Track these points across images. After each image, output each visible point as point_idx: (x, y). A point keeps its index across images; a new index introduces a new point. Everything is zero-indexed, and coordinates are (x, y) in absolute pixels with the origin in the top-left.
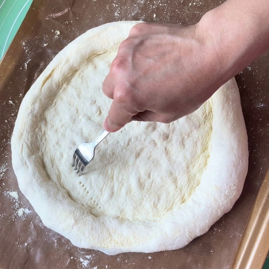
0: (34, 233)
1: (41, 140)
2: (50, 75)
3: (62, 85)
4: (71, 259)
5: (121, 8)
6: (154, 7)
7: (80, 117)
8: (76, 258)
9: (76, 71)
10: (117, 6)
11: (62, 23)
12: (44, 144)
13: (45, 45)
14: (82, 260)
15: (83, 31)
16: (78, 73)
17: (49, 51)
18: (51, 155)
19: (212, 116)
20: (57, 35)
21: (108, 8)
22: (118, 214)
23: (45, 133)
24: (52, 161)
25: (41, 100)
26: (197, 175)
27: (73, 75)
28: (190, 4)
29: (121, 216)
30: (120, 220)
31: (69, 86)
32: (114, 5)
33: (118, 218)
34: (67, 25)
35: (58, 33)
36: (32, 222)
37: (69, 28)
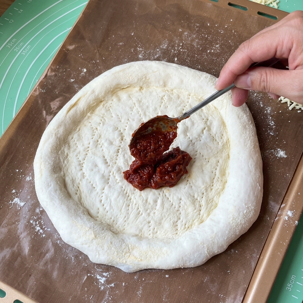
0: (52, 251)
1: (64, 162)
2: (75, 103)
3: (87, 113)
4: (88, 276)
5: (145, 52)
6: (175, 52)
7: (103, 141)
8: (93, 275)
9: (101, 102)
10: (141, 49)
11: (89, 62)
12: (66, 165)
13: (72, 80)
14: (98, 277)
15: (108, 67)
16: (102, 104)
17: (76, 86)
18: (73, 176)
19: (230, 145)
20: (84, 72)
21: (132, 51)
22: (137, 233)
23: (67, 155)
24: (73, 181)
25: (65, 125)
26: (215, 199)
27: (97, 105)
28: (208, 51)
29: (140, 235)
30: (139, 237)
31: (93, 114)
33: (136, 235)
34: (94, 64)
35: (85, 70)
36: (50, 240)
37: (96, 66)
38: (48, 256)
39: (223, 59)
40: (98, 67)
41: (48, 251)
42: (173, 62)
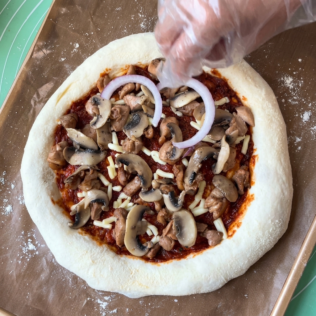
0: (47, 271)
4: (88, 301)
5: (148, 20)
8: (93, 300)
10: (143, 16)
11: (82, 34)
13: (63, 59)
14: (99, 301)
17: (67, 66)
20: (76, 48)
21: (133, 18)
32: (140, 15)
34: (87, 37)
35: (77, 46)
36: (44, 258)
37: (90, 40)
38: (43, 277)
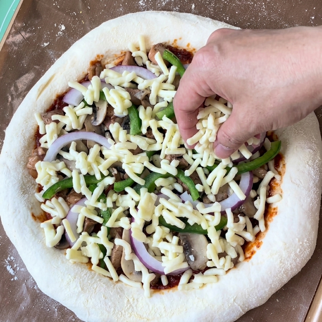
0: (28, 300)
11: (68, 14)
13: (46, 44)
15: (96, 23)
17: (51, 53)
20: (61, 30)
34: (74, 17)
35: (63, 28)
36: (24, 284)
37: (78, 21)
38: (23, 307)
39: (263, 4)
40: (80, 22)
41: (22, 299)
42: (189, 11)
